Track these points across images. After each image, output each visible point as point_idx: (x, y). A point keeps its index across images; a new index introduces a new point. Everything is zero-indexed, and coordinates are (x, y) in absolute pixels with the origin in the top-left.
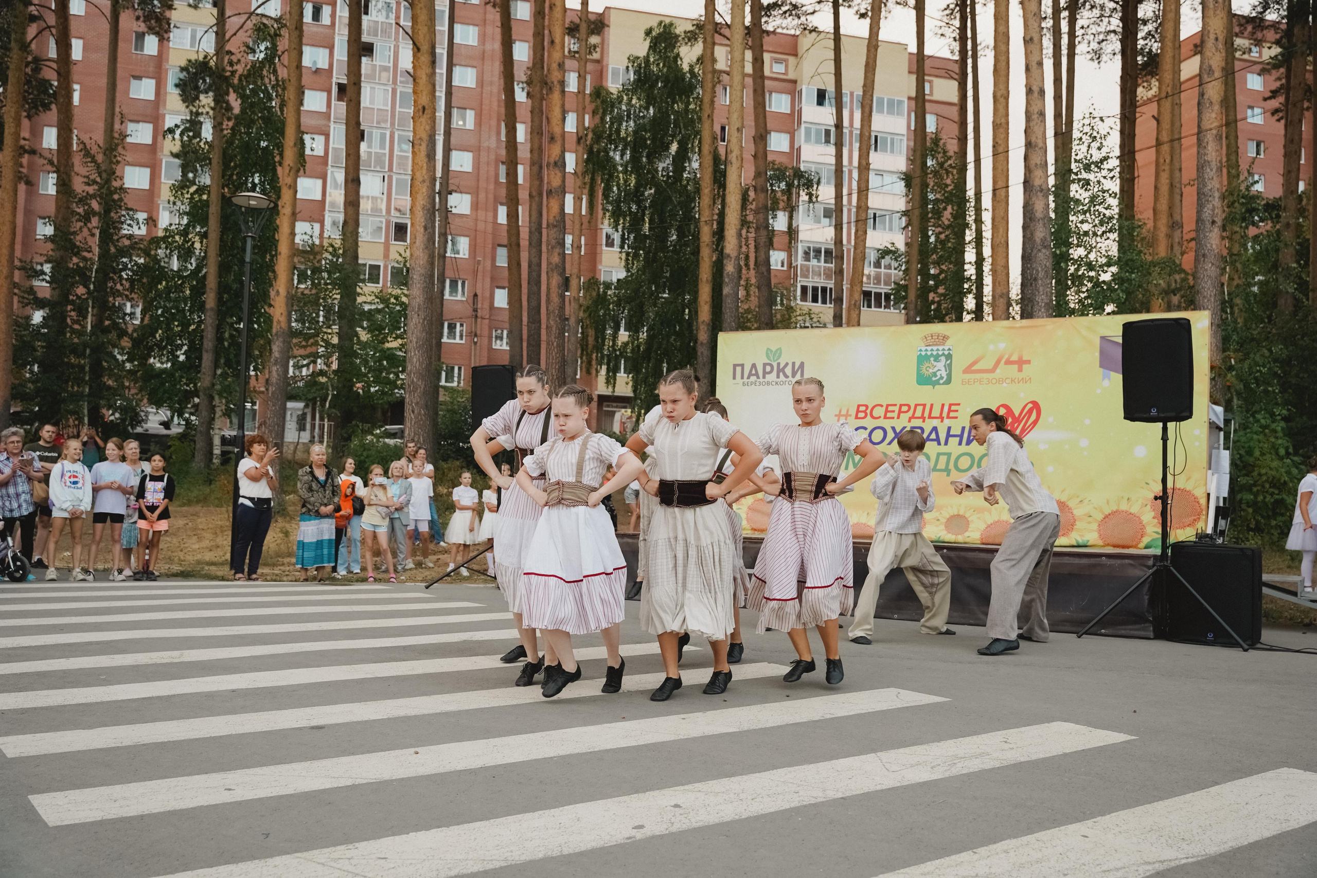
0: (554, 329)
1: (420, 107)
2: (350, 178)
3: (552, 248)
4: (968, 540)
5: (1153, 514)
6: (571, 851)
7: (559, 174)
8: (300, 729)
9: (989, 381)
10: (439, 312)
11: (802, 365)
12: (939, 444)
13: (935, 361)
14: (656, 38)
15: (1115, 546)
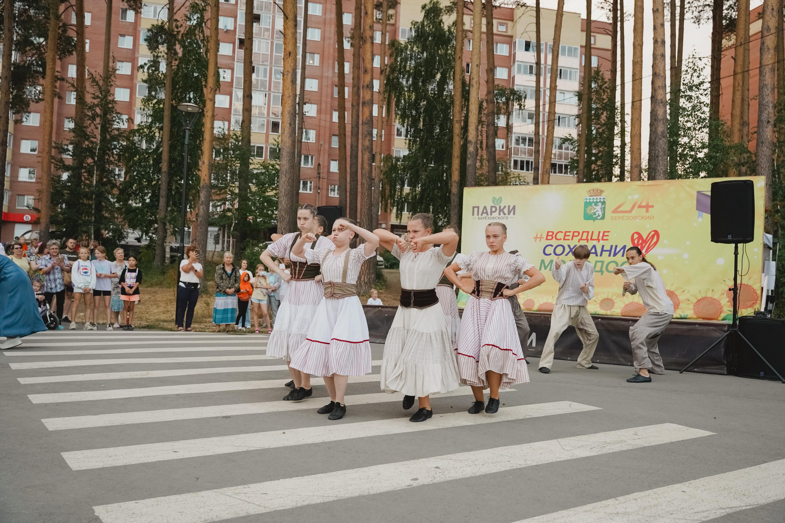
0: (365, 185)
1: (288, 52)
2: (246, 95)
3: (365, 136)
4: (613, 314)
5: (727, 299)
6: (375, 492)
7: (370, 92)
8: (217, 417)
9: (628, 218)
10: (298, 174)
11: (514, 207)
12: (597, 255)
13: (595, 205)
14: (428, 10)
15: (703, 319)
